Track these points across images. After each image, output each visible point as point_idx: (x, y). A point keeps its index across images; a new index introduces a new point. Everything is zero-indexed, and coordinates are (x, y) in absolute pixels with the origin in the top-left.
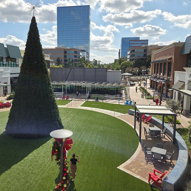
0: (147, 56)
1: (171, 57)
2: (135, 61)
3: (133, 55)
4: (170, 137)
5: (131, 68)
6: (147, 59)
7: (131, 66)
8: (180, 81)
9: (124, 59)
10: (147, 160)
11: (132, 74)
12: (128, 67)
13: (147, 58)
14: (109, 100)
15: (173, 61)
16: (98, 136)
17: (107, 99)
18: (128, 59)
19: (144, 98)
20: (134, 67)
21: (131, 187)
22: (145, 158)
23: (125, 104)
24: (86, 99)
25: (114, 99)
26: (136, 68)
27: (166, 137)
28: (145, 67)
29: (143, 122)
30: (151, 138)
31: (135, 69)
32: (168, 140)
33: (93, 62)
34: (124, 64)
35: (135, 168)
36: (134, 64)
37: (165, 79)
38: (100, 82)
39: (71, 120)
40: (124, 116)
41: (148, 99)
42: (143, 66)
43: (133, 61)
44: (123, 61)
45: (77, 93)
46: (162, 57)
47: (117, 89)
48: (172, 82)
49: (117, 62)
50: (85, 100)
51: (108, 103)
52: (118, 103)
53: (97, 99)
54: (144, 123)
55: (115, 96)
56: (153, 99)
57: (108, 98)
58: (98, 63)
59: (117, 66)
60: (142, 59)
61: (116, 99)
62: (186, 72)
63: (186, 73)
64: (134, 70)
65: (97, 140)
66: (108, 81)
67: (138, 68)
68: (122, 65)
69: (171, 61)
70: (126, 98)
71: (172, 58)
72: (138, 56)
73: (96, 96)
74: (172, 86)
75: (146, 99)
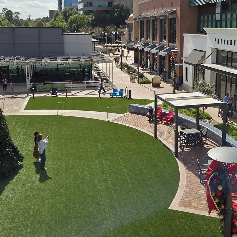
0: (115, 6)
1: (175, 10)
2: (95, 15)
3: (89, 4)
4: (213, 141)
5: (88, 28)
6: (114, 12)
7: (89, 24)
8: (196, 50)
9: (72, 10)
10: (204, 185)
11: (97, 40)
12: (84, 27)
13: (116, 9)
14: (77, 91)
15: (179, 16)
16: (101, 161)
17: (73, 90)
18: (80, 10)
19: (134, 82)
20: (94, 26)
21: (208, 233)
22: (201, 182)
23: (111, 95)
24: (27, 93)
25: (86, 88)
26: (98, 28)
27: (207, 142)
28: (112, 27)
29: (161, 123)
30: (189, 148)
31: (96, 31)
32: (212, 146)
33: (3, 13)
34: (74, 19)
35: (195, 202)
36: (92, 20)
37: (165, 47)
38: (49, 56)
39: (24, 140)
40: (124, 117)
41: (142, 83)
42: (109, 25)
43: (91, 16)
44: (71, 15)
45: (6, 83)
46: (156, 9)
47: (83, 69)
48: (179, 53)
49: (60, 17)
50: (26, 95)
51: (78, 96)
52: (98, 96)
53: (54, 91)
54: (164, 124)
55: (87, 83)
56: (153, 83)
57: (73, 87)
58: (14, 17)
59: (60, 23)
60: (107, 12)
61: (88, 88)
62: (207, 35)
63: (208, 37)
64: (94, 31)
65: (106, 170)
66: (66, 54)
67: (102, 29)
68: (70, 22)
69: (175, 16)
70: (106, 85)
71: (177, 11)
72: (99, 6)
73: (49, 85)
74: (182, 58)
75: (139, 83)
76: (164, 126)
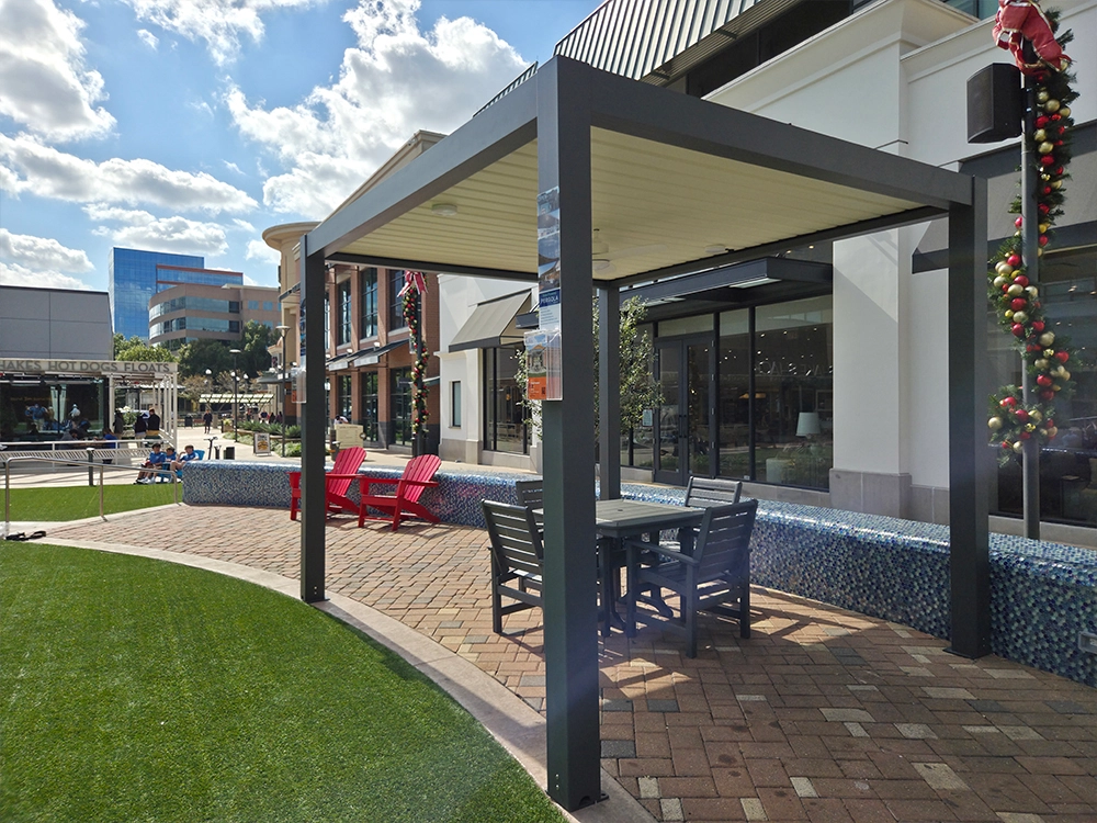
0: (246, 328)
2: (191, 350)
6: (245, 341)
18: (155, 340)
19: (269, 456)
20: (187, 374)
29: (361, 526)
36: (183, 361)
37: (377, 345)
43: (181, 350)
72: (204, 330)
74: (435, 354)
75: (284, 456)
76: (381, 535)
